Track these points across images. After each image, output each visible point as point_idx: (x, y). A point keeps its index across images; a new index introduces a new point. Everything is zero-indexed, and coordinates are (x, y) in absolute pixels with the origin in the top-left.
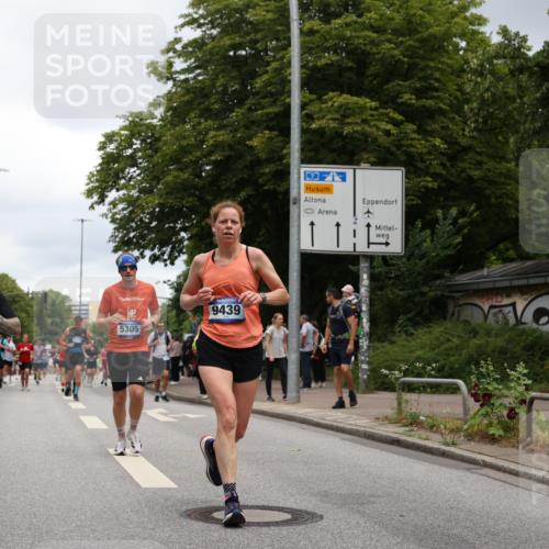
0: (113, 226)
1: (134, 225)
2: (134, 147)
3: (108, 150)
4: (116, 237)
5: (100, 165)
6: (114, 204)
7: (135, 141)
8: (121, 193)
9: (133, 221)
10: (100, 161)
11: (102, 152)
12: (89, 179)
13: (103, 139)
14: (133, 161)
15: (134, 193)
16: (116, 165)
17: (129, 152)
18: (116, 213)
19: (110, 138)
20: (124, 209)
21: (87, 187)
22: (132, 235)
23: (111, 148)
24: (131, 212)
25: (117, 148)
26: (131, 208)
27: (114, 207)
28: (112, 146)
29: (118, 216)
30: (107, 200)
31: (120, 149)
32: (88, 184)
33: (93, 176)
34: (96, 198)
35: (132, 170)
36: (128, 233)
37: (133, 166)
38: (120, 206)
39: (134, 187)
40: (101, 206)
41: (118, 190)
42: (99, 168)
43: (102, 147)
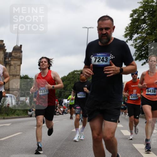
0: (135, 49)
1: (143, 48)
2: (145, 15)
3: (134, 17)
4: (136, 54)
5: (131, 23)
6: (136, 40)
7: (145, 13)
8: (139, 35)
9: (143, 47)
10: (131, 22)
11: (131, 18)
12: (126, 29)
13: (132, 13)
14: (144, 21)
15: (144, 35)
16: (137, 23)
17: (143, 17)
18: (137, 44)
19: (135, 12)
20: (140, 42)
21: (125, 33)
22: (143, 53)
23: (135, 16)
24: (143, 43)
25: (137, 16)
26: (143, 42)
27: (136, 41)
28: (136, 15)
29: (137, 45)
30: (133, 39)
31: (139, 16)
32: (125, 32)
33: (128, 28)
34: (128, 37)
35: (144, 25)
36: (142, 52)
37: (144, 24)
38: (138, 41)
39: (144, 32)
40: (131, 41)
41: (138, 34)
42: (130, 25)
43: (132, 16)
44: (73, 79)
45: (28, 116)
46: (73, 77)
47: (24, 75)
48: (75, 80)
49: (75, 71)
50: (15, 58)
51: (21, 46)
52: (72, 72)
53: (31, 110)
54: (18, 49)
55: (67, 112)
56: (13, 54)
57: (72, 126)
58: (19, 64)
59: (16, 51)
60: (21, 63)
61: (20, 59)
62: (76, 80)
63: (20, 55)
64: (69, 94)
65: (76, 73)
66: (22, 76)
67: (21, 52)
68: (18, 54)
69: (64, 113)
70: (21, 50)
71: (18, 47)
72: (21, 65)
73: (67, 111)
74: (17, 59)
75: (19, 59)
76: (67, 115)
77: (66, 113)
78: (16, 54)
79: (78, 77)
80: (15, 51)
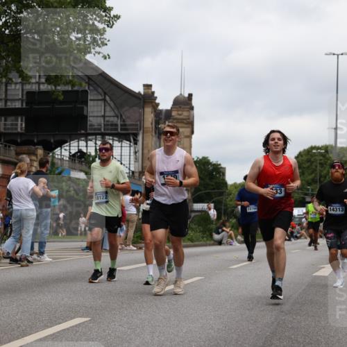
44: (308, 164)
45: (212, 242)
46: (309, 161)
47: (201, 158)
48: (314, 167)
49: (312, 148)
50: (178, 122)
51: (190, 95)
52: (305, 150)
53: (220, 230)
54: (184, 103)
55: (298, 235)
56: (174, 113)
57: (313, 265)
58: (189, 134)
59: (180, 107)
60: (192, 132)
61: (190, 124)
62: (316, 167)
63: (189, 116)
64: (302, 196)
65: (314, 151)
66: (195, 159)
67: (192, 108)
68: (185, 114)
69: (293, 237)
70: (191, 104)
71: (184, 97)
72: (193, 136)
73: (299, 233)
74: (183, 122)
75: (188, 123)
76: (299, 241)
77: (297, 238)
78: (180, 113)
79: (321, 160)
80: (177, 106)
